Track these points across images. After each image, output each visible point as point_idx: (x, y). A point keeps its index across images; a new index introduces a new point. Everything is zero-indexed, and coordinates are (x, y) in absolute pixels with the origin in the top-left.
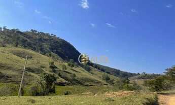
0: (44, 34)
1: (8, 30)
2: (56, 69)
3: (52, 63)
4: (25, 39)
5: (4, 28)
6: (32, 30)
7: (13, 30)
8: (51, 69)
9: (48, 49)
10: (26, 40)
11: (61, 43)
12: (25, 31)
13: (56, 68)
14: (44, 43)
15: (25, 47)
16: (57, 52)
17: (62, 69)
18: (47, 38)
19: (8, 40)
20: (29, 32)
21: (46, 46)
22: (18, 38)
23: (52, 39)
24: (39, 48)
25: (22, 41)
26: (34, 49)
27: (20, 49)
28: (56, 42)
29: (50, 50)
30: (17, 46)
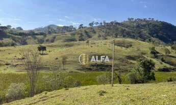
0: (141, 20)
1: (107, 23)
2: (158, 55)
3: (153, 48)
4: (124, 28)
5: (104, 23)
6: (129, 19)
7: (112, 23)
8: (153, 55)
9: (147, 34)
10: (125, 30)
11: (161, 26)
12: (123, 21)
13: (158, 53)
14: (142, 30)
15: (124, 36)
16: (157, 37)
17: (164, 54)
18: (144, 23)
19: (109, 32)
20: (127, 22)
21: (146, 32)
22: (117, 29)
23: (151, 24)
24: (139, 35)
25: (121, 31)
26: (133, 37)
27: (120, 39)
28: (155, 26)
29: (149, 36)
30: (116, 37)
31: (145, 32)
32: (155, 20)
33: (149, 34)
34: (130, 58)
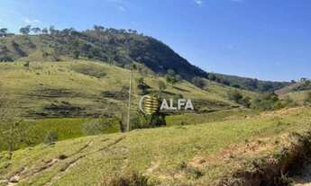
0: (117, 32)
1: (58, 31)
2: (149, 90)
3: (141, 80)
4: (88, 43)
5: (52, 30)
6: (96, 27)
7: (66, 31)
8: (141, 91)
9: (127, 57)
10: (90, 46)
11: (148, 43)
13: (149, 87)
14: (119, 48)
15: (90, 57)
16: (142, 61)
17: (158, 89)
18: (122, 37)
19: (62, 49)
20: (92, 31)
22: (77, 44)
23: (132, 39)
24: (113, 56)
26: (105, 60)
27: (84, 62)
28: (138, 43)
29: (130, 59)
30: (77, 57)
31: (123, 52)
32: (139, 33)
33: (131, 56)
34: (108, 94)
